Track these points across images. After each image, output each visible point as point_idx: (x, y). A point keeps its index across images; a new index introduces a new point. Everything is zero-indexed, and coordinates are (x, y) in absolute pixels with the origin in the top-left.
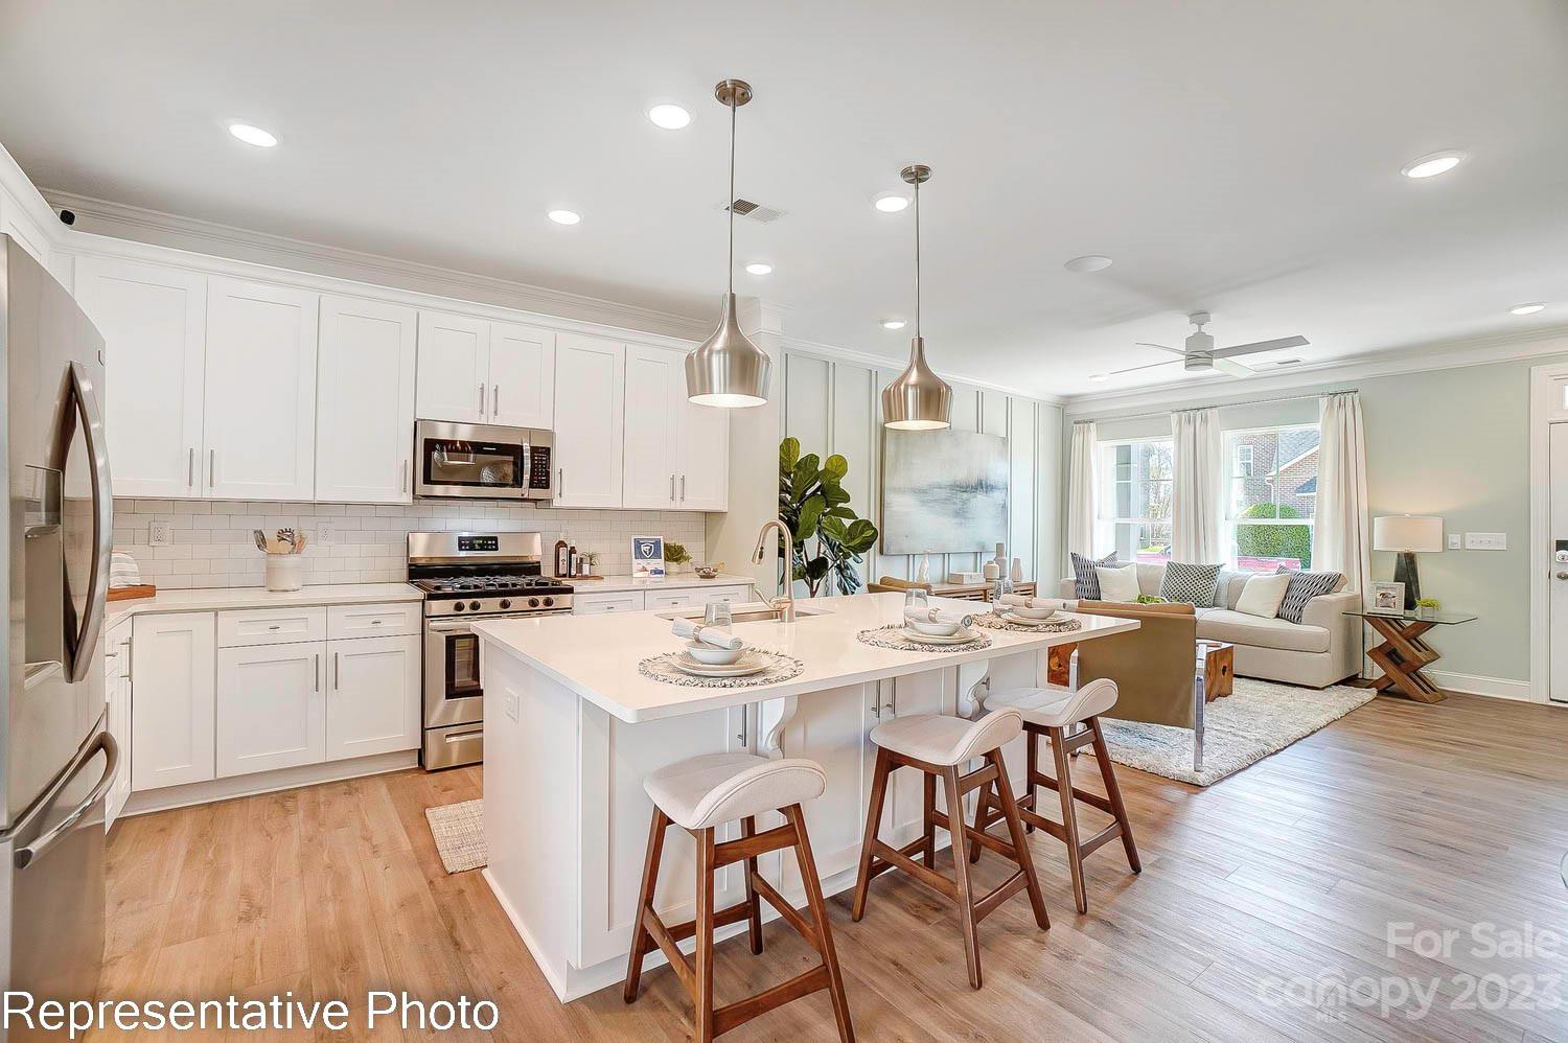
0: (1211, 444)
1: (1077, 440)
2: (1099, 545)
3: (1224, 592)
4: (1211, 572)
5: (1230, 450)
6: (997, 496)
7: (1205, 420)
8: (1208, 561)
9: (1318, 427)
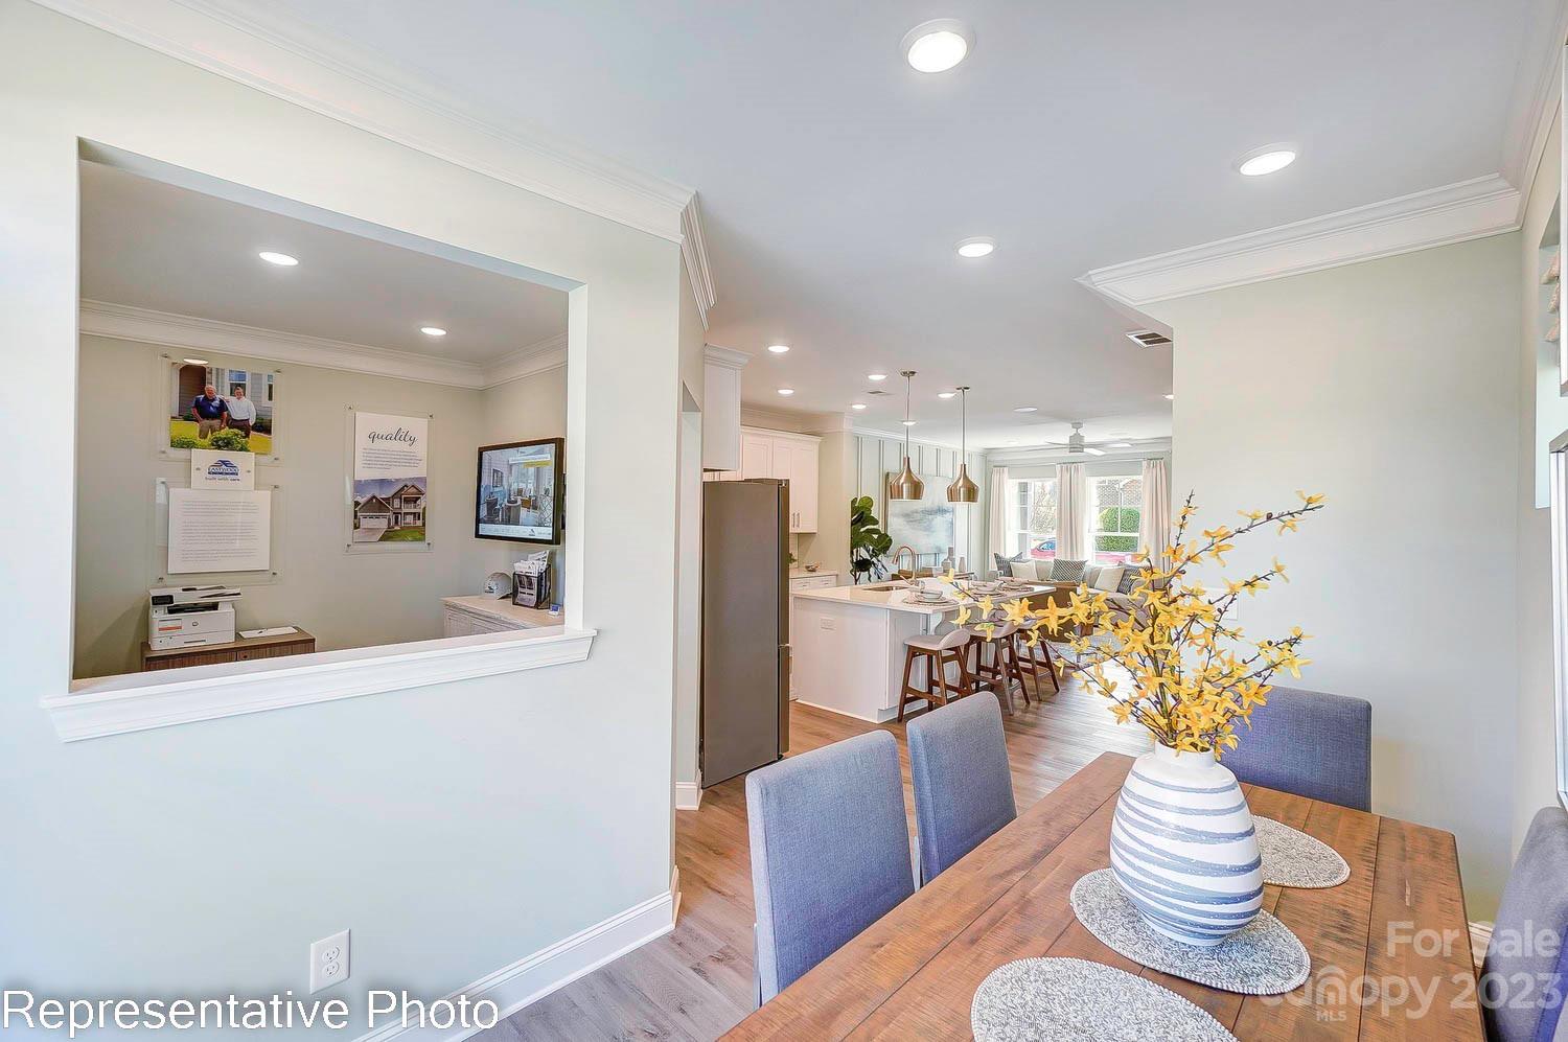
0: (1080, 486)
1: (995, 478)
2: (1010, 551)
3: (1087, 578)
4: (1080, 566)
5: (1091, 490)
6: (948, 516)
7: (1077, 470)
8: (1078, 559)
9: (1141, 478)
